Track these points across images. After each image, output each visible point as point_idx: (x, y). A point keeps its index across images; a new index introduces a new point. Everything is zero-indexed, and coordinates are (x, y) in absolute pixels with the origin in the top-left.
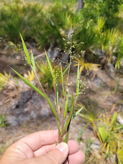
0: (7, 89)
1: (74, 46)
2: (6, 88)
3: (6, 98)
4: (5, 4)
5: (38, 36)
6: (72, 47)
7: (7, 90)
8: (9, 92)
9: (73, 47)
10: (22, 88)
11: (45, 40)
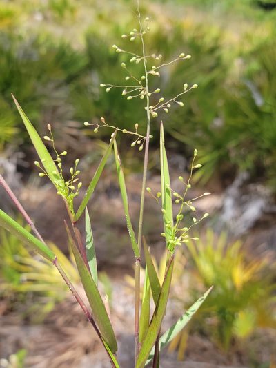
0: (70, 311)
1: (156, 71)
2: (66, 305)
3: (61, 346)
4: (100, 17)
5: (199, 134)
6: (149, 75)
7: (69, 317)
8: (76, 326)
9: (153, 72)
10: (122, 320)
11: (222, 152)
